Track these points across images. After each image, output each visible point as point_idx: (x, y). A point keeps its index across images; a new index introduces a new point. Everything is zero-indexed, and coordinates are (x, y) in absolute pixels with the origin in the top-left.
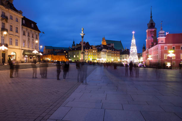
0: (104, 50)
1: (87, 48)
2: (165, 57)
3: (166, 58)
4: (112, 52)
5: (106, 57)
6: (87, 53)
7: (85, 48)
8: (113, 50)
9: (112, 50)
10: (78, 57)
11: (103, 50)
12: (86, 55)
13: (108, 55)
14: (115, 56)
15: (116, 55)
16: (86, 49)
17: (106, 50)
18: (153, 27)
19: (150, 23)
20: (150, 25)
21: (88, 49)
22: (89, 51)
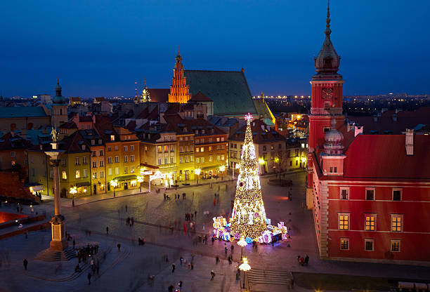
0: (165, 136)
1: (100, 142)
2: (342, 223)
3: (346, 227)
4: (197, 141)
5: (175, 162)
6: (102, 159)
7: (93, 142)
8: (203, 132)
9: (197, 132)
10: (65, 176)
11: (162, 139)
12: (98, 165)
13: (181, 154)
14: (211, 153)
15: (214, 147)
16: (97, 144)
17: (174, 136)
18: (330, 72)
19: (323, 56)
20: (322, 65)
21: (103, 144)
22: (110, 150)
